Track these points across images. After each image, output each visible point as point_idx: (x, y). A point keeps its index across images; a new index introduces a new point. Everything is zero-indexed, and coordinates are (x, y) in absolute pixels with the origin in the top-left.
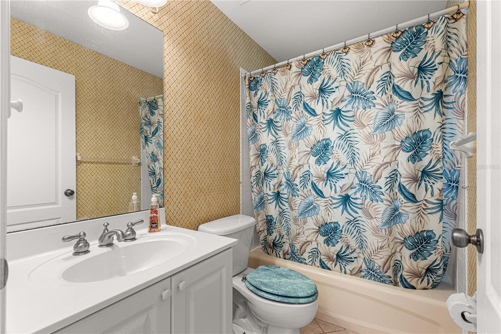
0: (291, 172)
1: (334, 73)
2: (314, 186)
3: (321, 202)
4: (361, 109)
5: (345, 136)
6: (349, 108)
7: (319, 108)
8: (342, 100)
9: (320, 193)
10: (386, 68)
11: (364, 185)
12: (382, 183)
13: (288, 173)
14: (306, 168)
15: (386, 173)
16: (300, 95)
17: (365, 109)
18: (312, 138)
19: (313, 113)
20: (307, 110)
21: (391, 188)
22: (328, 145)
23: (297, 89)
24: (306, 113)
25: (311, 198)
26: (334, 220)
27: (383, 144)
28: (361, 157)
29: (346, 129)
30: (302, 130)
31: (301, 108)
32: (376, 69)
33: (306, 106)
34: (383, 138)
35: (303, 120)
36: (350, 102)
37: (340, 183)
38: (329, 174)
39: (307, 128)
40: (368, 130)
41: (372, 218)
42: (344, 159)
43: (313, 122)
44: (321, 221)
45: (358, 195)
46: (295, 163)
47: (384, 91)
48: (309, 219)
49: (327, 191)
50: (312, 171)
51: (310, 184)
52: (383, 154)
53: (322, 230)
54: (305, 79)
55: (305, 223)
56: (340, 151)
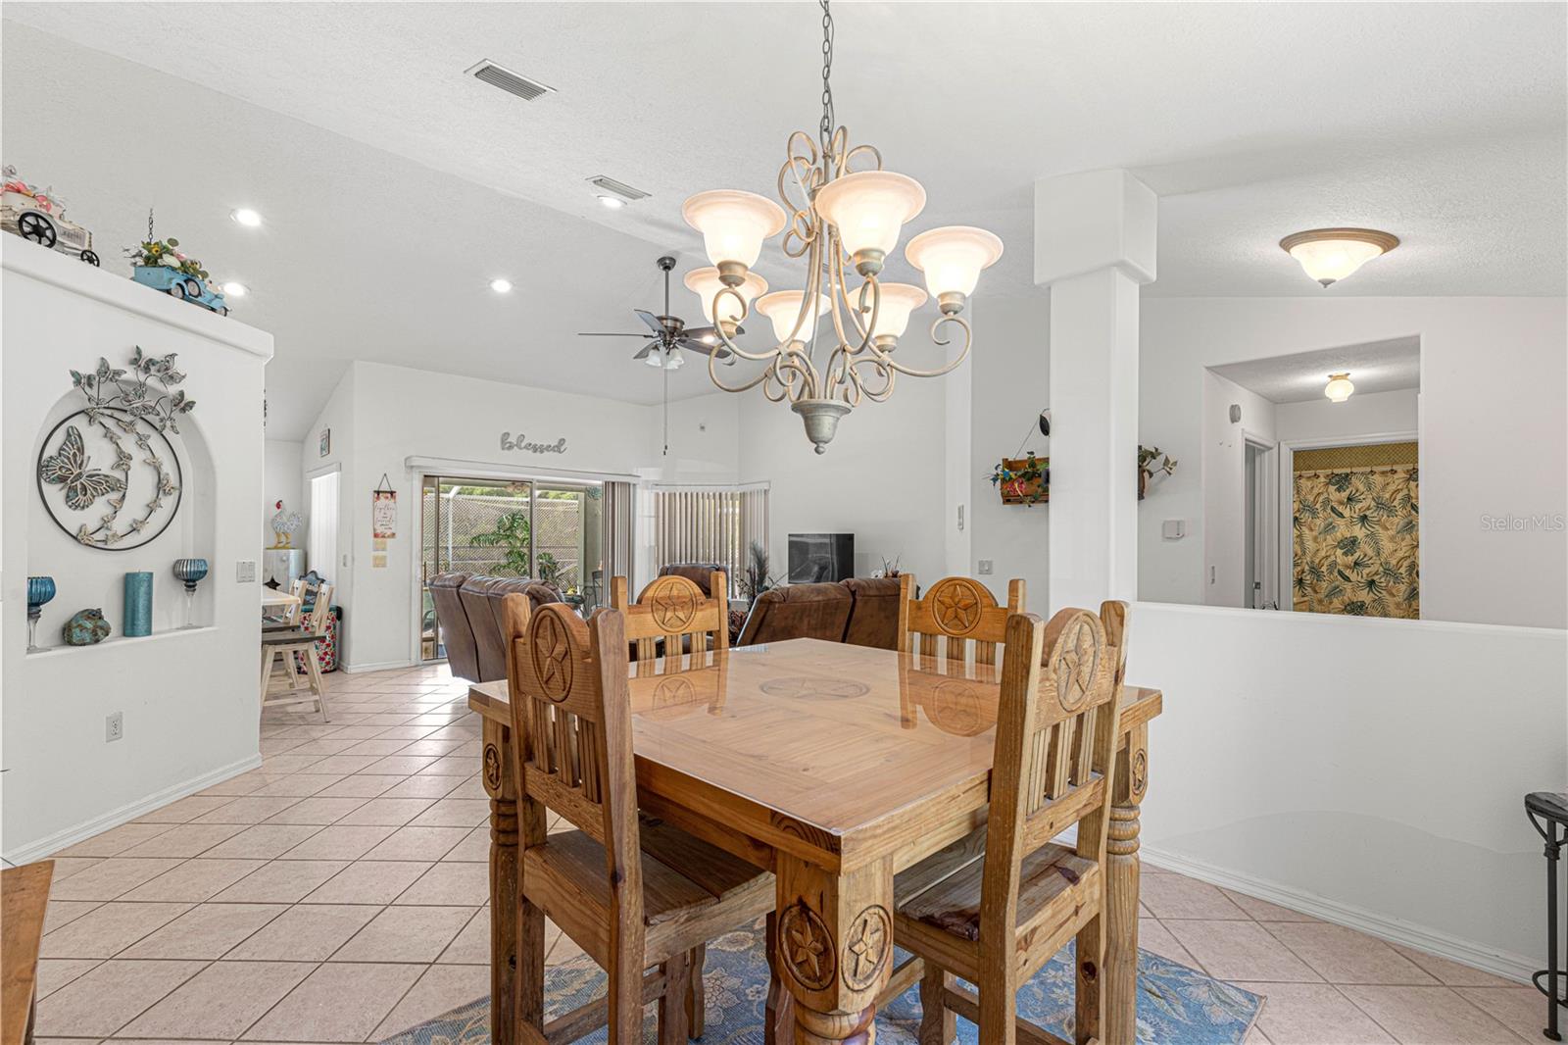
0: (1317, 561)
1: (1362, 488)
2: (1340, 573)
3: (1348, 586)
4: (1385, 516)
5: (1372, 536)
6: (1375, 514)
7: (1347, 513)
8: (1368, 509)
9: (1347, 579)
10: (1405, 492)
11: (1388, 572)
12: (1403, 570)
13: (1312, 562)
14: (1333, 558)
15: (1406, 563)
16: (1327, 501)
17: (1388, 516)
18: (1338, 534)
19: (1341, 515)
20: (1334, 512)
21: (1410, 575)
22: (1355, 541)
23: (1325, 495)
24: (1333, 515)
25: (1337, 583)
26: (1360, 599)
27: (1403, 544)
28: (1385, 551)
29: (1372, 530)
30: (1329, 528)
31: (1329, 511)
32: (1398, 491)
33: (1333, 509)
34: (1403, 540)
35: (1330, 520)
36: (1375, 511)
37: (1366, 571)
38: (1356, 564)
39: (1334, 527)
40: (1391, 533)
41: (1394, 596)
42: (1370, 552)
43: (1339, 521)
44: (1348, 601)
45: (1383, 580)
46: (1323, 553)
47: (1404, 508)
48: (1335, 600)
49: (1353, 577)
50: (1338, 560)
51: (1336, 570)
52: (1404, 550)
53: (1348, 608)
54: (1332, 488)
55: (1331, 603)
56: (1366, 546)
